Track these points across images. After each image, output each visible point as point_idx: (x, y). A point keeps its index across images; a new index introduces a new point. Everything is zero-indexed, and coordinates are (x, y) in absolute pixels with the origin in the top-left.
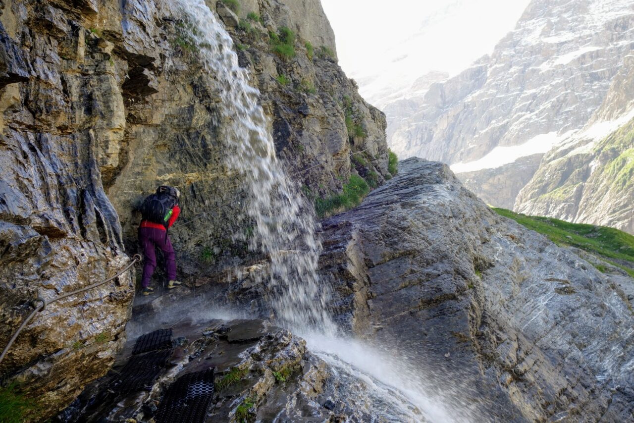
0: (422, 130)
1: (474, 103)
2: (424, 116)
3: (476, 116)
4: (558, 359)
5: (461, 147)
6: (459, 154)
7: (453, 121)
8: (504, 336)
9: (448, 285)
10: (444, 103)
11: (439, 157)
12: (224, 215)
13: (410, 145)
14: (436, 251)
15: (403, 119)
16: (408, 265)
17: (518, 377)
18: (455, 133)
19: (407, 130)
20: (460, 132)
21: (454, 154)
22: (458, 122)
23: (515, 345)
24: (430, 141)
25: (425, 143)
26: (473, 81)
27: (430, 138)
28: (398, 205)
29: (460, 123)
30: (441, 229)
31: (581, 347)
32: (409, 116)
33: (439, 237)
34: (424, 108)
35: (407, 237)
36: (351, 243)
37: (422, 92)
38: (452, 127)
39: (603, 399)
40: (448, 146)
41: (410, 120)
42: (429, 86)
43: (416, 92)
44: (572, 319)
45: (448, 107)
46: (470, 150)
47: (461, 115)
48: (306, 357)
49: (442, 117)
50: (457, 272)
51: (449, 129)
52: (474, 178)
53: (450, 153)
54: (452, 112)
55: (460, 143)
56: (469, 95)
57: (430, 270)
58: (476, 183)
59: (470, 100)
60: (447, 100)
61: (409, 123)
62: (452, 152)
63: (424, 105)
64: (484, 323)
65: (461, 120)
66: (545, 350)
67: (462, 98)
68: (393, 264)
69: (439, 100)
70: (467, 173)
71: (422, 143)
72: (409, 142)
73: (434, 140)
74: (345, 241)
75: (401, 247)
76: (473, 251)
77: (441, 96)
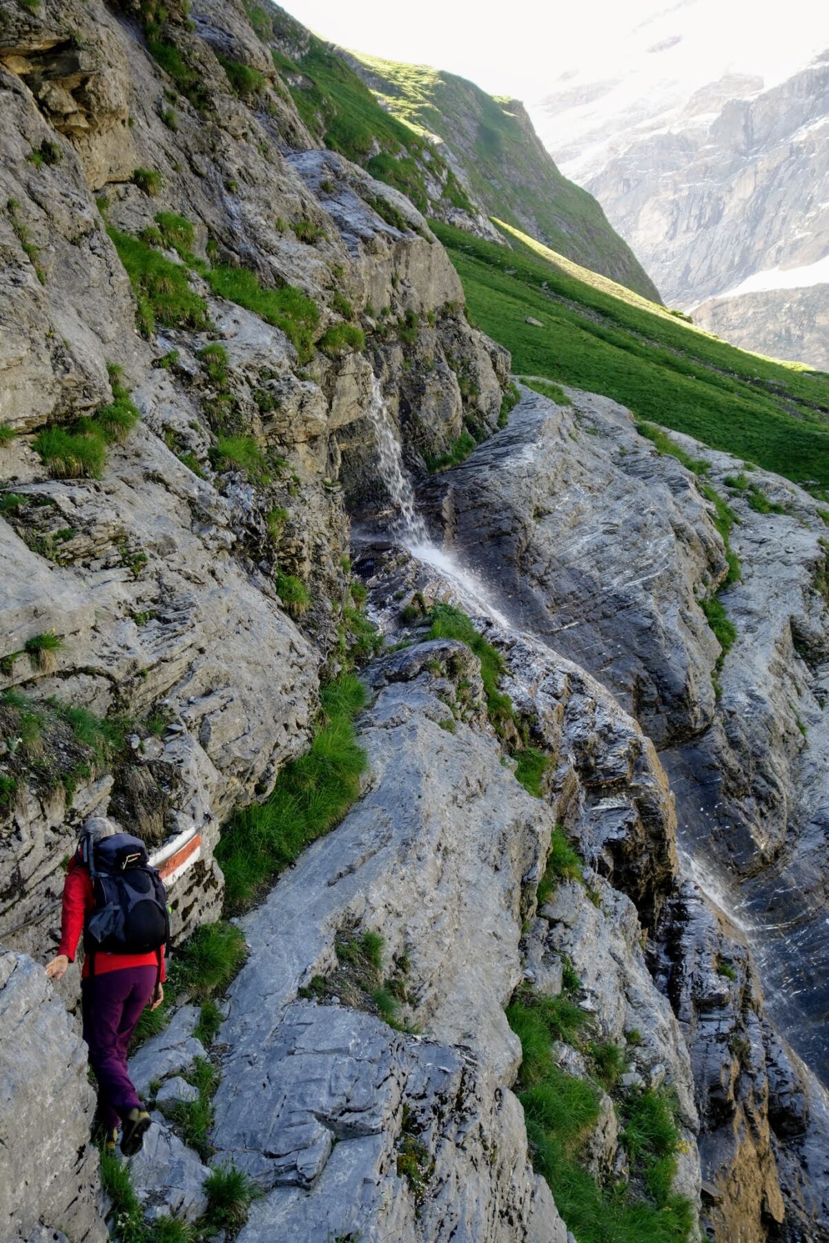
0: (702, 198)
1: (810, 145)
2: (708, 171)
3: (813, 171)
4: (576, 575)
5: (779, 237)
6: (773, 251)
7: (765, 183)
8: (538, 558)
9: (506, 526)
10: (750, 143)
11: (734, 255)
12: (364, 473)
13: (675, 231)
14: (504, 503)
15: (665, 174)
16: (482, 513)
17: (542, 583)
18: (770, 207)
19: (671, 197)
20: (779, 204)
21: (765, 249)
22: (776, 183)
23: (546, 564)
24: (717, 223)
25: (706, 227)
26: (812, 97)
27: (717, 217)
28: (487, 467)
29: (780, 185)
30: (514, 487)
31: (600, 570)
32: (678, 169)
33: (510, 494)
34: (708, 153)
35: (485, 493)
36: (446, 498)
37: (708, 118)
38: (763, 193)
39: (599, 600)
40: (752, 234)
41: (677, 178)
42: (720, 106)
43: (693, 119)
44: (602, 552)
45: (757, 152)
46: (796, 242)
47: (783, 169)
48: (410, 557)
49: (744, 172)
50: (516, 518)
51: (757, 198)
52: (800, 302)
53: (757, 247)
54: (764, 162)
55: (777, 227)
56: (802, 128)
57: (497, 516)
58: (804, 312)
59: (802, 138)
60: (756, 137)
61: (676, 184)
62: (759, 245)
63: (708, 147)
64: (527, 550)
65: (781, 180)
66: (570, 569)
67: (787, 133)
68: (472, 512)
69: (740, 136)
70: (786, 292)
71: (699, 226)
72: (674, 224)
73: (724, 221)
74: (443, 496)
75: (480, 500)
76: (535, 502)
77: (745, 128)
